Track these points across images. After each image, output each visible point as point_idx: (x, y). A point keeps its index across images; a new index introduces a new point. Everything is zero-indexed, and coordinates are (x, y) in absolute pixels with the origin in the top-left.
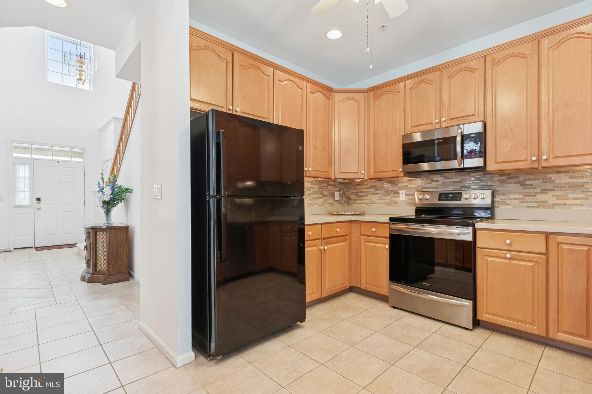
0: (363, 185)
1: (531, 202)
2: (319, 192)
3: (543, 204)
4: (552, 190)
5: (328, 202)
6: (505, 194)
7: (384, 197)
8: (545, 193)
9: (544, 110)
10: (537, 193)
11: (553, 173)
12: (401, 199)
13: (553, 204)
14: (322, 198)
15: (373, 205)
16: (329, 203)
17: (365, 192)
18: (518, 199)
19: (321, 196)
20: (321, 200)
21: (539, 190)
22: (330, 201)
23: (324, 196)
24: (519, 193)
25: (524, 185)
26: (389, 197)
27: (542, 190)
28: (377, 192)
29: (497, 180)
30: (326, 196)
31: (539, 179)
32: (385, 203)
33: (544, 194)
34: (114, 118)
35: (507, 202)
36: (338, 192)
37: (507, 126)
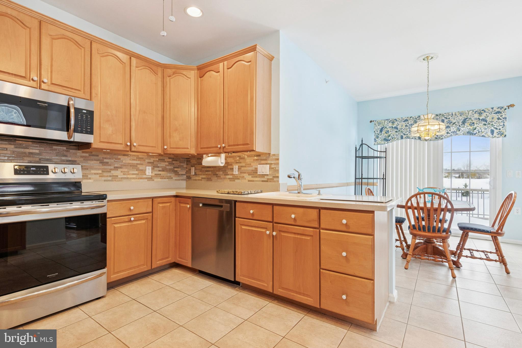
1: (107, 176)
3: (115, 178)
4: (121, 168)
6: (87, 170)
8: (116, 169)
9: (133, 110)
10: (111, 169)
11: (121, 155)
13: (121, 178)
18: (97, 174)
21: (112, 167)
24: (99, 169)
25: (102, 163)
27: (115, 167)
29: (81, 156)
31: (112, 159)
33: (116, 170)
35: (89, 176)
37: (109, 113)
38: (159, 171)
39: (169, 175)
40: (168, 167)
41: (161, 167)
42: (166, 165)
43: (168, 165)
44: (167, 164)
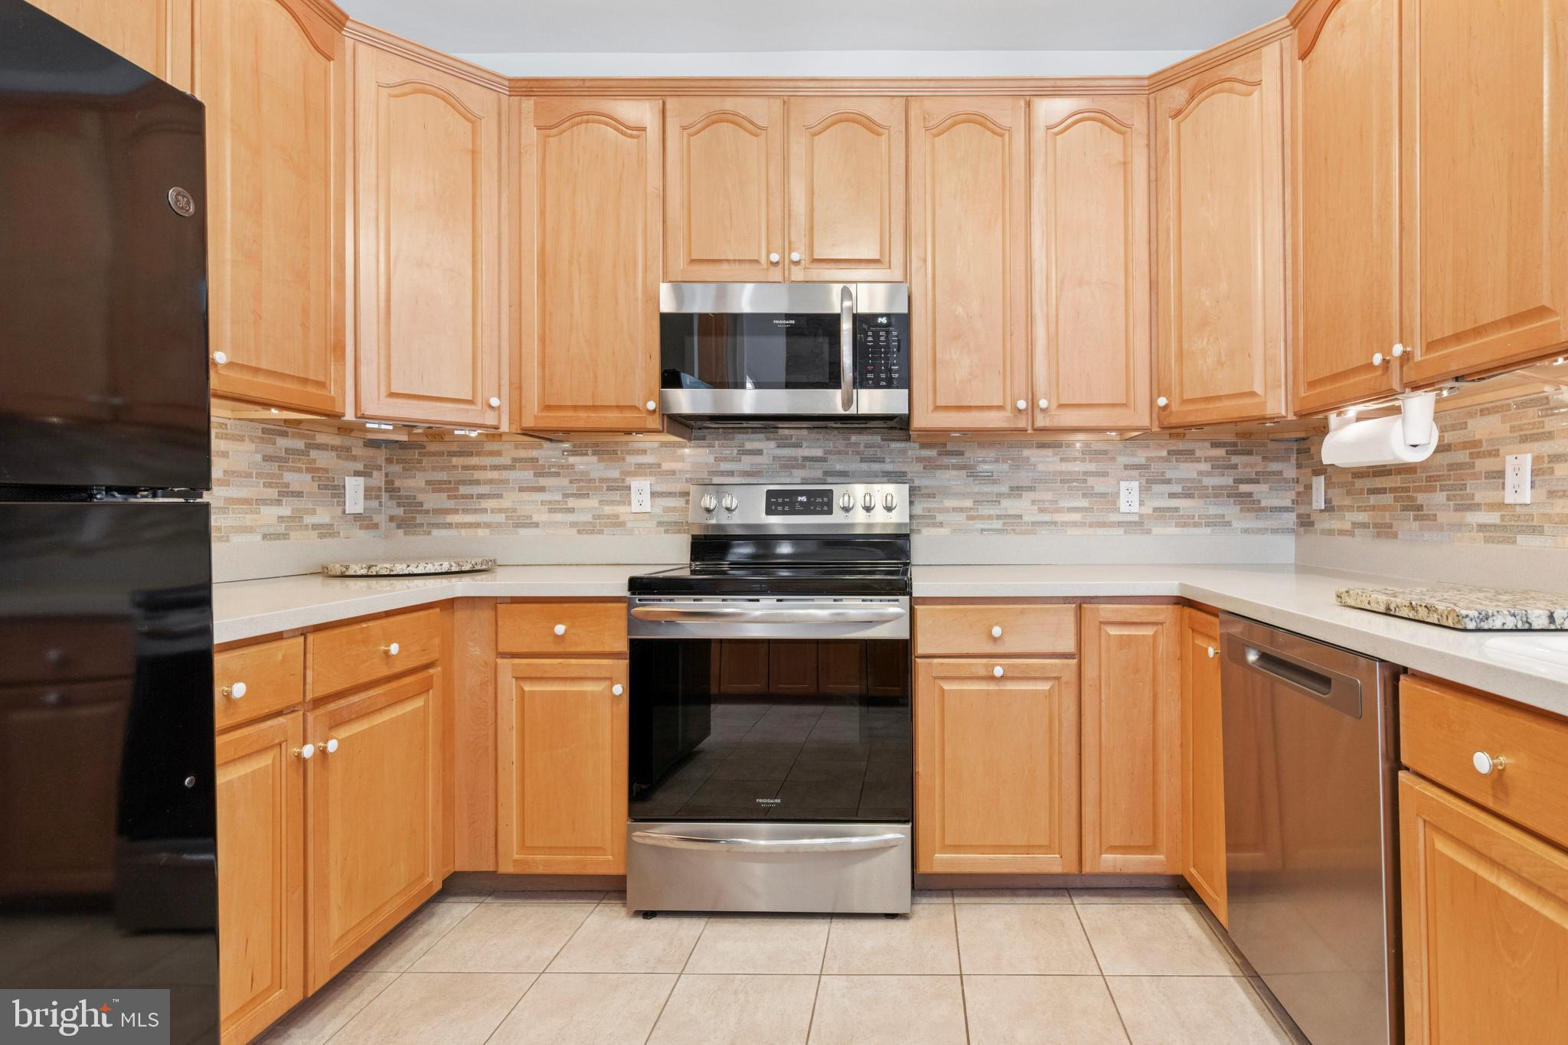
0: (478, 454)
1: (990, 517)
2: (259, 475)
3: (1012, 523)
4: (1031, 489)
5: (309, 520)
6: (934, 498)
7: (572, 503)
8: (1017, 494)
9: (1039, 283)
10: (1000, 495)
11: (1033, 447)
12: (635, 508)
13: (1034, 523)
14: (278, 502)
15: (523, 532)
16: (315, 527)
17: (491, 481)
18: (961, 510)
19: (272, 493)
20: (270, 514)
21: (1004, 489)
22: (323, 516)
23: (287, 493)
24: (964, 495)
25: (972, 473)
26: (592, 503)
27: (1012, 489)
28: (543, 482)
29: (916, 458)
30: (299, 494)
31: (1005, 461)
32: (573, 524)
33: (1015, 497)
35: (940, 518)
36: (361, 480)
37: (960, 310)
38: (1172, 495)
39: (1213, 510)
40: (1208, 481)
41: (1180, 481)
42: (1200, 473)
43: (1208, 474)
44: (1205, 467)
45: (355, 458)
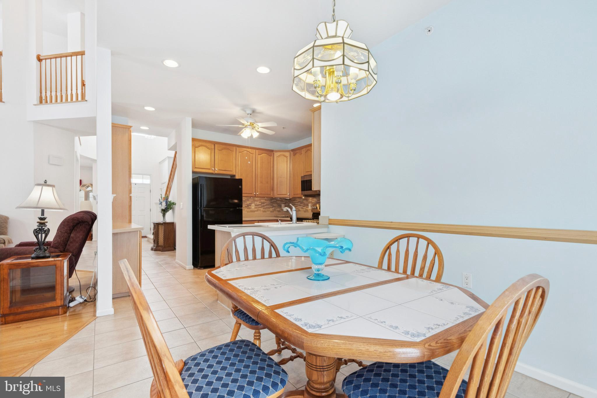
0: (295, 200)
2: (270, 205)
5: (276, 210)
7: (304, 208)
12: (309, 208)
14: (272, 208)
15: (299, 212)
16: (277, 211)
17: (297, 204)
19: (272, 207)
20: (271, 209)
22: (278, 209)
23: (273, 207)
26: (305, 208)
28: (301, 204)
30: (275, 207)
32: (304, 211)
34: (168, 157)
45: (283, 202)
